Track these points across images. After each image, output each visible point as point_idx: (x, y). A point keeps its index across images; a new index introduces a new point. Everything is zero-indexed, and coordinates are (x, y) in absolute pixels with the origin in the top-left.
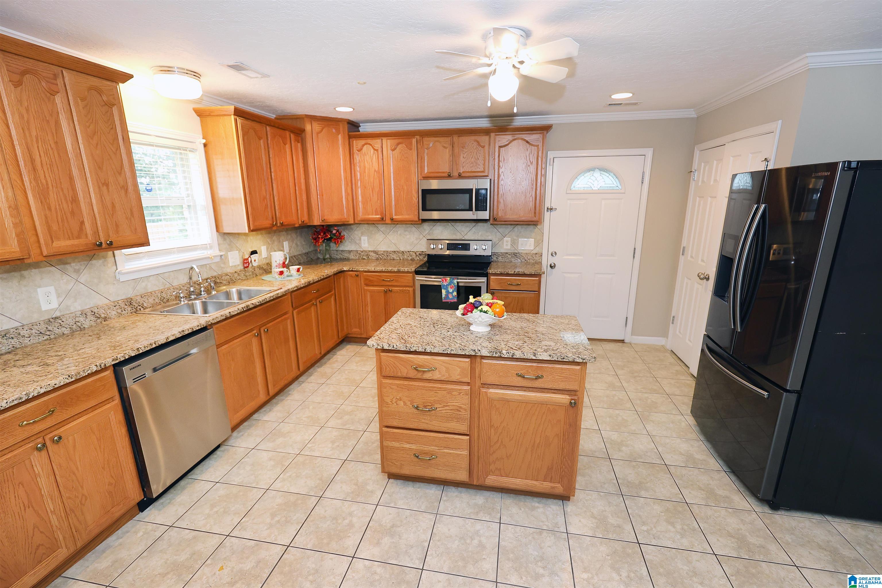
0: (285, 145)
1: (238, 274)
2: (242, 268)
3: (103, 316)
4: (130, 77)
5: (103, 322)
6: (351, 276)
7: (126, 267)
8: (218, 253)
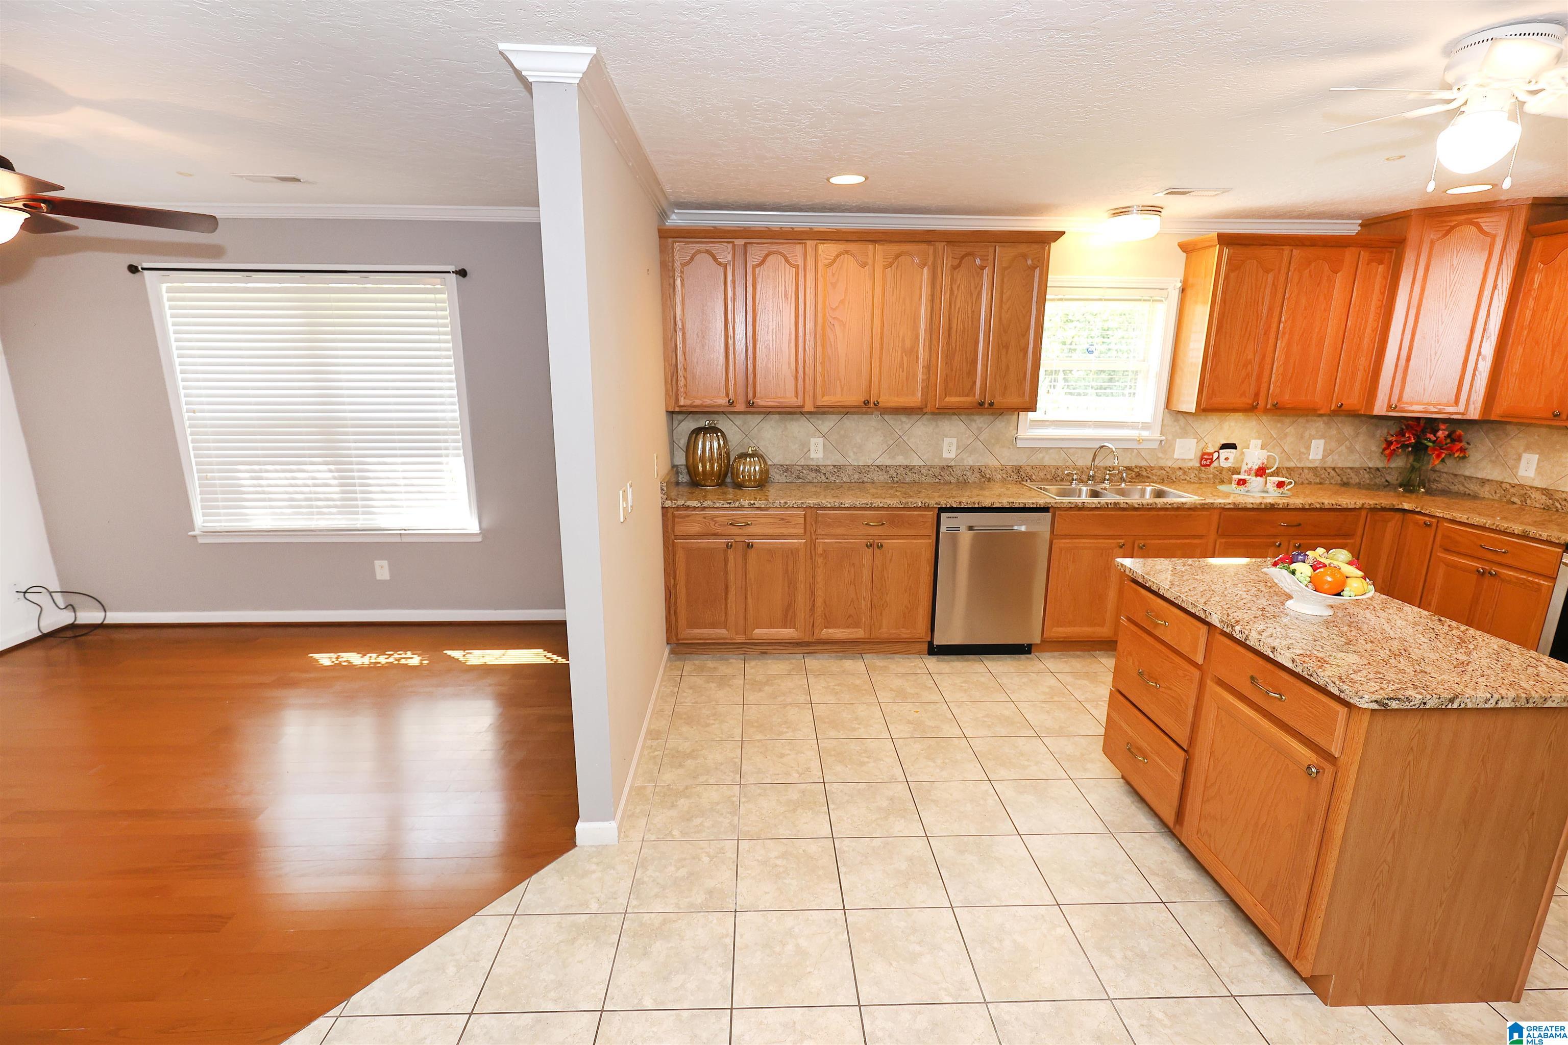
0: (1336, 272)
1: (1185, 473)
2: (1198, 465)
3: (988, 476)
4: (1063, 233)
5: (986, 482)
6: (1417, 523)
7: (1028, 434)
8: (1157, 435)
